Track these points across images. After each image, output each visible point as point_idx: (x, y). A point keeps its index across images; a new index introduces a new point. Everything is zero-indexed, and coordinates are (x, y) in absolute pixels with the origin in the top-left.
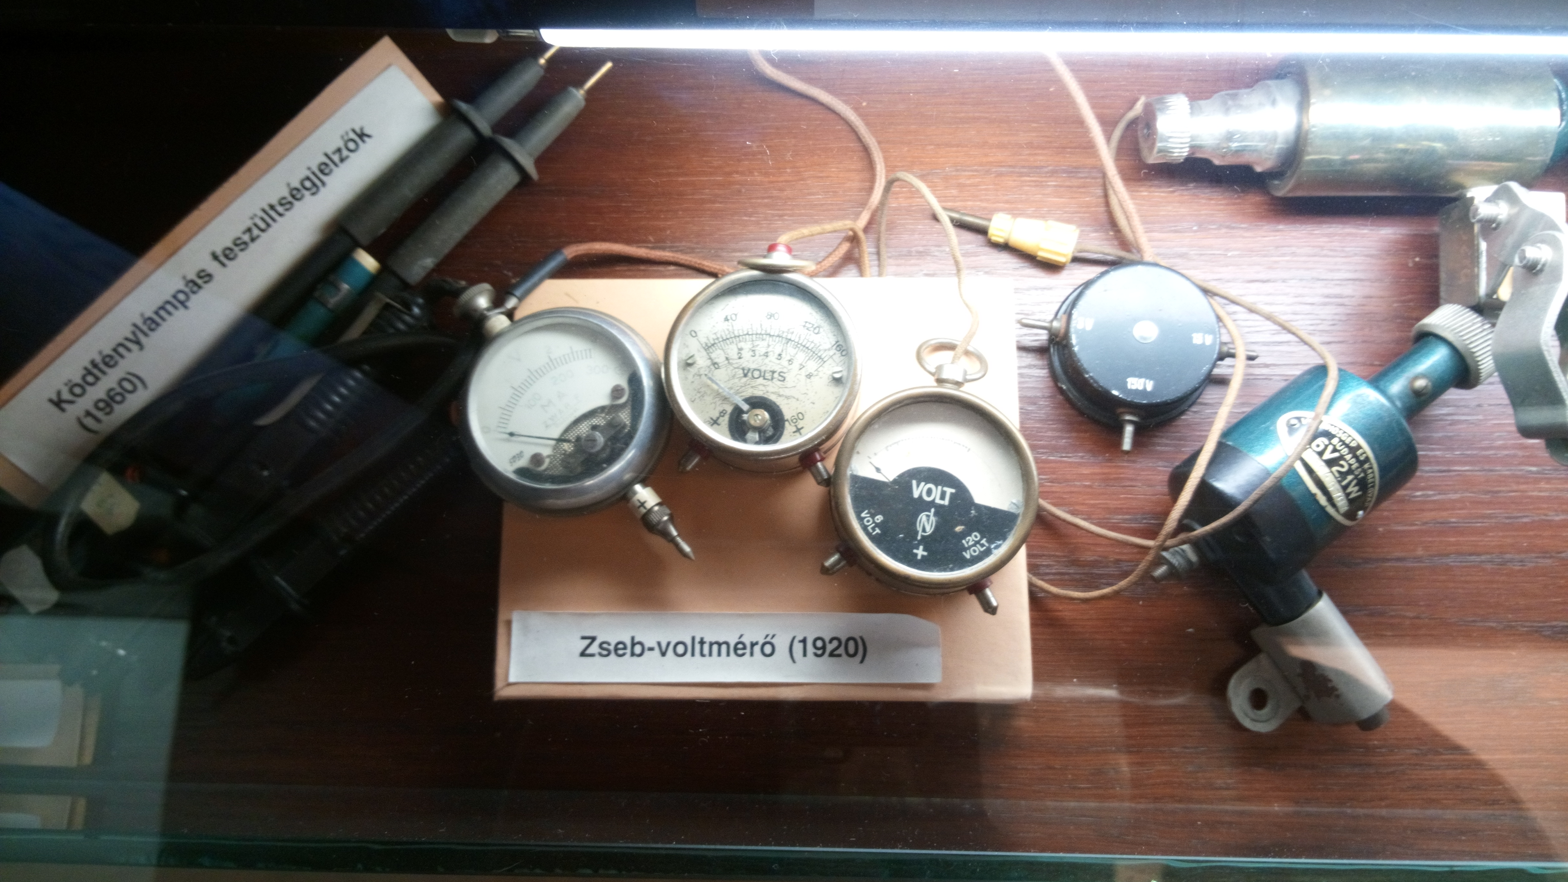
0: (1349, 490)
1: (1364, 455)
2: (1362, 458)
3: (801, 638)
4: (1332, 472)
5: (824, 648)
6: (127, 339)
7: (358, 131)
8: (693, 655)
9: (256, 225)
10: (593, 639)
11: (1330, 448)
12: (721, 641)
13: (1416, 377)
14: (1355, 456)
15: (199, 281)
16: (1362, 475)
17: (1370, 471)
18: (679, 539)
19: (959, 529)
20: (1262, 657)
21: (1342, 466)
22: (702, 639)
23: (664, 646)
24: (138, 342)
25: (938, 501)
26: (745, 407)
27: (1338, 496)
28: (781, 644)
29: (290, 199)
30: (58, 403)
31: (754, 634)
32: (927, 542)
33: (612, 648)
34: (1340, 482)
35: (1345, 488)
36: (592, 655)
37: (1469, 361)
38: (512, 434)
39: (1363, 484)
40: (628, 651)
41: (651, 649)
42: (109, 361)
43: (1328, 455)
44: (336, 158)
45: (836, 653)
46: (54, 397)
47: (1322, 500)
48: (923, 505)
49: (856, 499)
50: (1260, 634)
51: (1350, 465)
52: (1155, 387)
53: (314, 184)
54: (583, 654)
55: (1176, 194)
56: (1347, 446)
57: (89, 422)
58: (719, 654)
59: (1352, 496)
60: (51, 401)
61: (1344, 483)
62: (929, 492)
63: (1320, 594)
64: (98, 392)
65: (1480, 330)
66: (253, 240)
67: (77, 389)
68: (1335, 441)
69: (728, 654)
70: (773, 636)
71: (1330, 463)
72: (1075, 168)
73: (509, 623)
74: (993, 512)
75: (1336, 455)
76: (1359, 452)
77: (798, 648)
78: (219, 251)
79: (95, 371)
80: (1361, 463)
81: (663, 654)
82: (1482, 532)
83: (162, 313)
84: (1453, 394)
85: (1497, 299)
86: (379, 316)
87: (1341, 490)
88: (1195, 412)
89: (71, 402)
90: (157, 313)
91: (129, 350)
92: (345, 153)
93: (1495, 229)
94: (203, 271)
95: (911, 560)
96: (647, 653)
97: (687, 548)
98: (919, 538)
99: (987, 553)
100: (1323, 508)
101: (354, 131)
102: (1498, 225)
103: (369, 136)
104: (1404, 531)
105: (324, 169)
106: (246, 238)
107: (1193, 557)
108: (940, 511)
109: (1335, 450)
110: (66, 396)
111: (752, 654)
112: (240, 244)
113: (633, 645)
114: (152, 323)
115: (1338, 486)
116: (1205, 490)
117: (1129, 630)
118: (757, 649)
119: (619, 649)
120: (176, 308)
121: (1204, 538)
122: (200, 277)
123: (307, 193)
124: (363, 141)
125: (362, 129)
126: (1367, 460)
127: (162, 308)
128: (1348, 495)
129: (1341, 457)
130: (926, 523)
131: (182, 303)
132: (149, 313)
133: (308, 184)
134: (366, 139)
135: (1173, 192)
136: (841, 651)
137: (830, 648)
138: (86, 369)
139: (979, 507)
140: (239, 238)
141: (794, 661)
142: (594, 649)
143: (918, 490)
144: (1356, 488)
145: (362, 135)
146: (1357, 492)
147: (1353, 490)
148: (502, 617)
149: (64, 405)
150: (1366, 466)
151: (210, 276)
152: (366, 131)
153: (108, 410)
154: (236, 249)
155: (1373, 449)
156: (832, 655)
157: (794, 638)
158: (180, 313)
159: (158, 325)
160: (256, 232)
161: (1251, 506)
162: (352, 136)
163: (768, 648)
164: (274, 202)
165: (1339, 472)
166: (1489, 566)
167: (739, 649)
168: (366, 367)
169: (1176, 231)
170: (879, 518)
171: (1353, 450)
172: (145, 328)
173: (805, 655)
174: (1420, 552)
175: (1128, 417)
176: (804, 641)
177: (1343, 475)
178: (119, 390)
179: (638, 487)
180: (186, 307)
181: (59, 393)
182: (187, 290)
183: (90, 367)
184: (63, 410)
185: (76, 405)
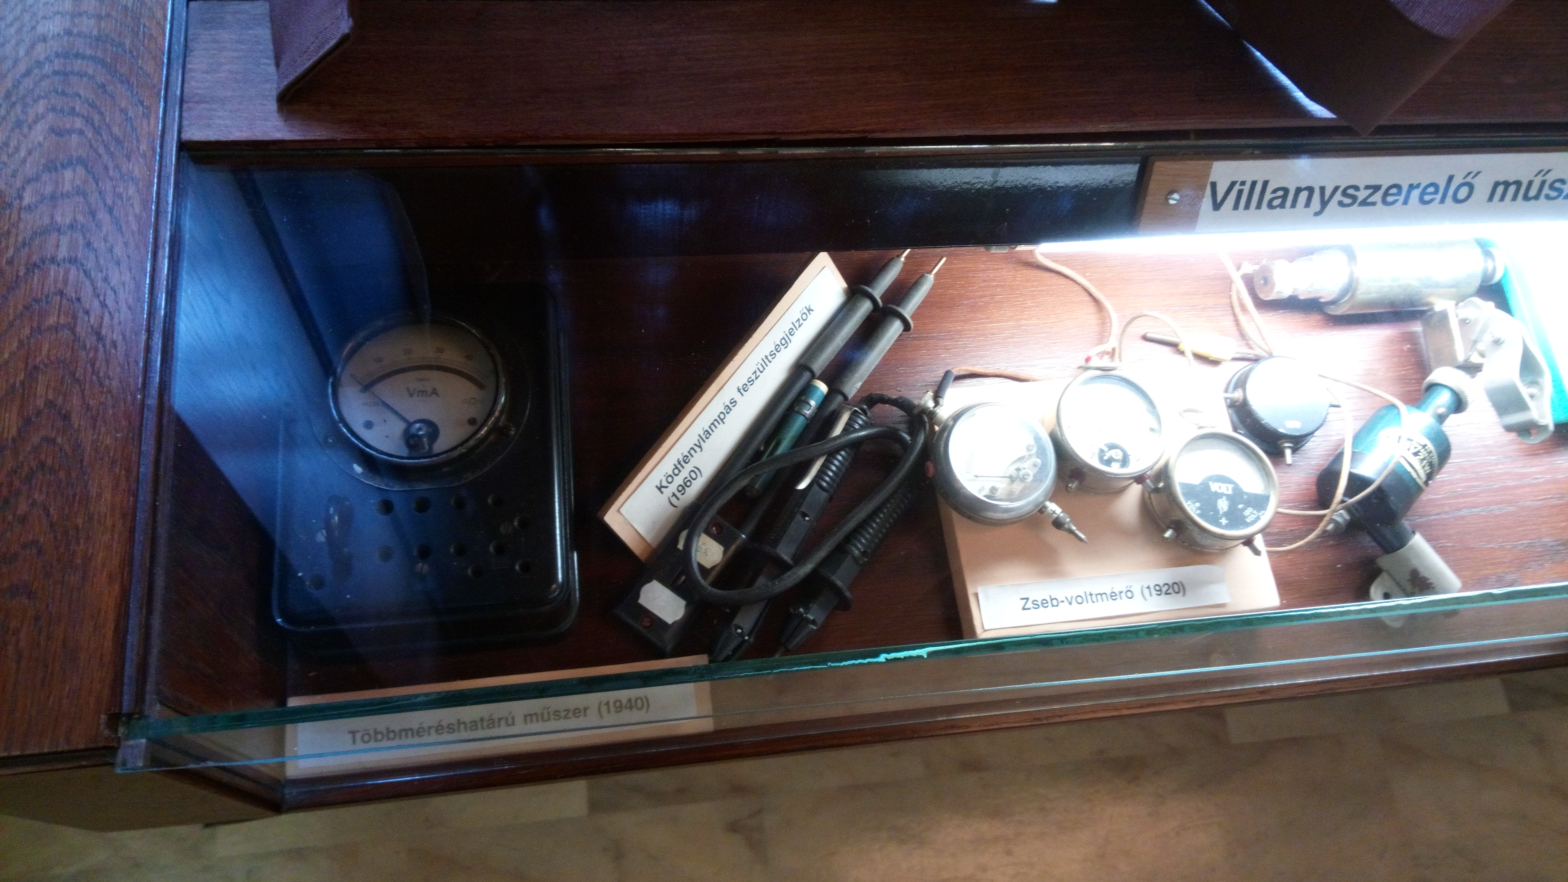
0: (1425, 469)
1: (1428, 448)
3: (1147, 586)
4: (1416, 459)
5: (1160, 590)
6: (695, 445)
7: (808, 308)
8: (1087, 602)
9: (758, 369)
10: (1027, 599)
11: (1413, 446)
12: (1101, 593)
14: (1425, 450)
15: (731, 406)
16: (1430, 459)
17: (1432, 456)
18: (1077, 532)
19: (1240, 506)
20: (1384, 575)
21: (1420, 456)
22: (1090, 592)
23: (1069, 599)
24: (700, 447)
25: (1226, 492)
26: (1106, 449)
27: (1420, 472)
28: (1136, 590)
29: (775, 351)
30: (660, 488)
31: (1119, 586)
32: (1226, 515)
33: (1039, 603)
34: (1420, 465)
35: (1423, 468)
36: (1029, 609)
37: (1461, 399)
38: (976, 476)
39: (1431, 464)
40: (1050, 604)
41: (1063, 602)
42: (686, 460)
43: (1412, 451)
44: (797, 325)
45: (1168, 592)
46: (659, 485)
48: (1219, 496)
49: (1184, 494)
50: (1384, 561)
51: (1424, 455)
52: (1301, 425)
53: (786, 342)
54: (1024, 609)
56: (1420, 445)
57: (674, 500)
58: (1102, 600)
59: (1427, 472)
60: (656, 487)
61: (1422, 465)
62: (1220, 488)
63: (1414, 533)
64: (679, 480)
66: (757, 378)
67: (670, 478)
68: (1414, 442)
69: (1107, 600)
70: (1131, 586)
71: (1414, 455)
73: (976, 595)
74: (1256, 496)
75: (1416, 450)
77: (1146, 591)
78: (741, 387)
79: (679, 466)
80: (1428, 453)
81: (1070, 603)
82: (1475, 495)
83: (713, 427)
85: (1471, 362)
86: (850, 419)
89: (666, 487)
90: (710, 427)
91: (696, 452)
92: (801, 321)
94: (732, 399)
95: (1219, 525)
96: (1061, 604)
97: (1083, 536)
98: (1221, 513)
99: (1258, 518)
101: (806, 308)
103: (812, 310)
105: (791, 332)
106: (753, 377)
107: (1347, 517)
108: (1229, 497)
109: (1415, 447)
110: (665, 484)
111: (1121, 598)
112: (751, 381)
113: (1052, 600)
114: (708, 433)
115: (1420, 467)
116: (1352, 476)
117: (1307, 569)
118: (1123, 595)
119: (1044, 603)
120: (719, 424)
121: (1353, 505)
122: (731, 403)
123: (783, 347)
124: (810, 314)
125: (809, 306)
126: (1430, 450)
127: (713, 424)
128: (1425, 471)
129: (1419, 451)
130: (1223, 505)
131: (722, 420)
132: (707, 427)
133: (783, 342)
134: (811, 312)
136: (1170, 591)
137: (1164, 589)
138: (675, 465)
139: (1247, 494)
140: (750, 378)
141: (1146, 600)
142: (1029, 605)
143: (1215, 487)
145: (809, 310)
146: (1429, 469)
147: (1427, 468)
148: (971, 591)
149: (663, 489)
150: (1430, 454)
151: (736, 402)
152: (811, 308)
153: (683, 492)
154: (749, 384)
155: (1431, 445)
156: (1166, 594)
157: (1142, 586)
158: (721, 427)
159: (710, 435)
160: (758, 373)
162: (805, 311)
163: (1129, 594)
164: (768, 354)
165: (1419, 459)
166: (1483, 513)
167: (1113, 596)
170: (1198, 505)
171: (1424, 446)
172: (704, 437)
173: (1151, 595)
174: (1447, 509)
175: (1287, 445)
176: (1148, 587)
177: (1422, 461)
178: (689, 478)
179: (1048, 503)
180: (724, 423)
181: (661, 482)
182: (725, 412)
183: (676, 463)
184: (662, 493)
185: (668, 488)
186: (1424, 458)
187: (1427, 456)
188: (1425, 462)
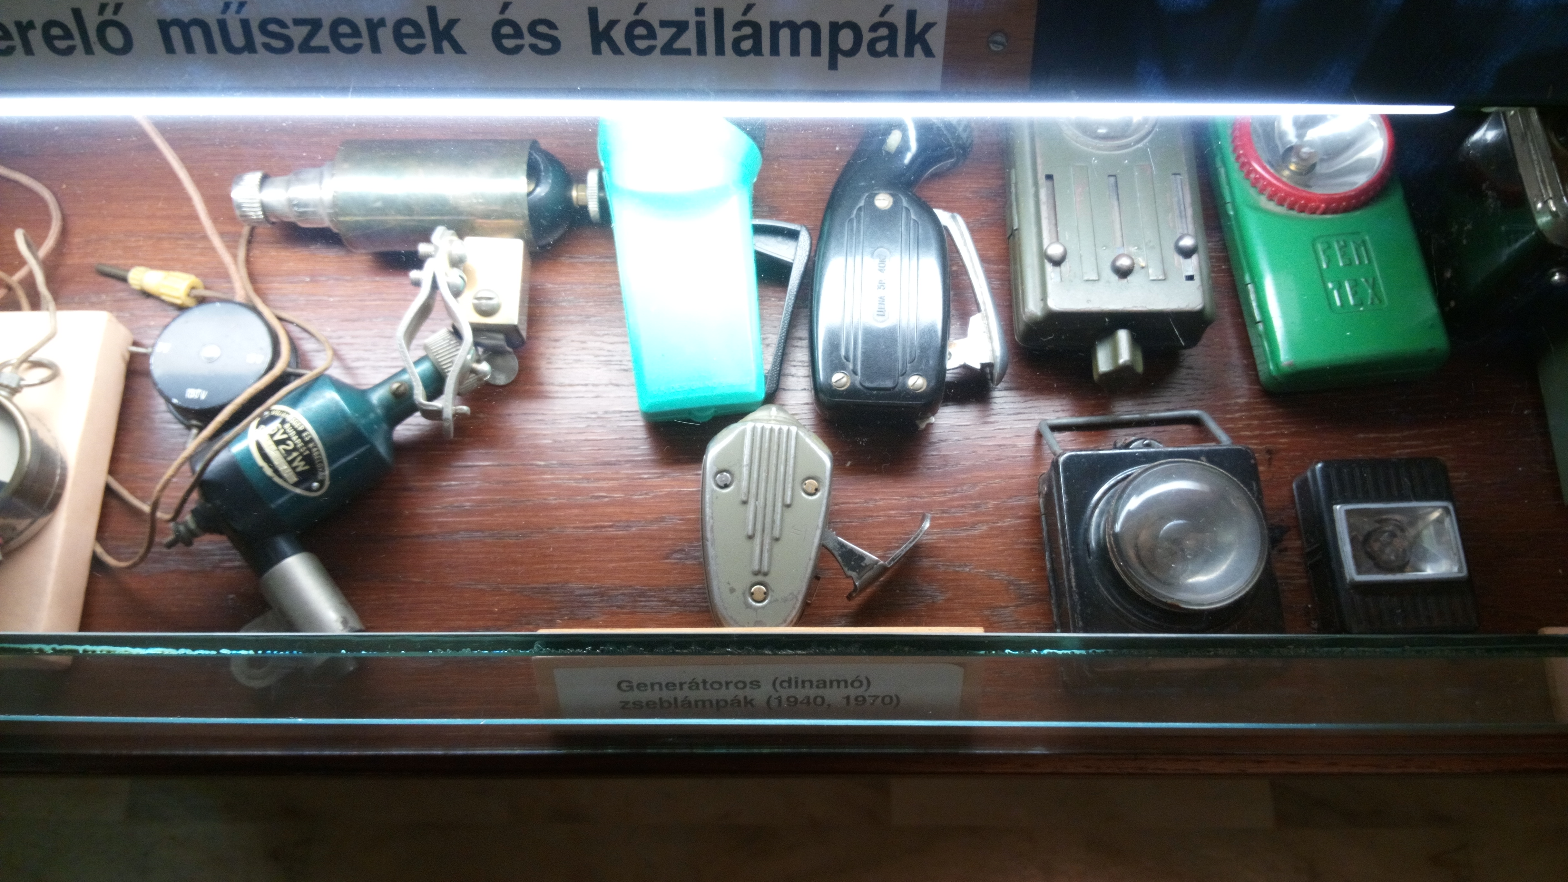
0: (295, 464)
1: (309, 437)
2: (307, 439)
4: (278, 450)
11: (282, 431)
13: (395, 383)
14: (301, 437)
16: (307, 452)
17: (315, 450)
21: (288, 445)
27: (283, 467)
34: (285, 458)
35: (290, 463)
43: (278, 437)
47: (269, 472)
51: (295, 445)
52: (208, 396)
56: (295, 429)
59: (299, 469)
61: (290, 458)
68: (287, 426)
71: (278, 443)
75: (285, 436)
76: (304, 435)
80: (306, 443)
87: (287, 464)
100: (269, 479)
109: (285, 433)
115: (283, 461)
126: (311, 440)
128: (294, 469)
129: (289, 439)
144: (303, 463)
146: (304, 466)
150: (311, 445)
155: (318, 433)
165: (285, 450)
171: (299, 433)
177: (289, 452)
186: (295, 449)
187: (304, 448)
188: (295, 454)
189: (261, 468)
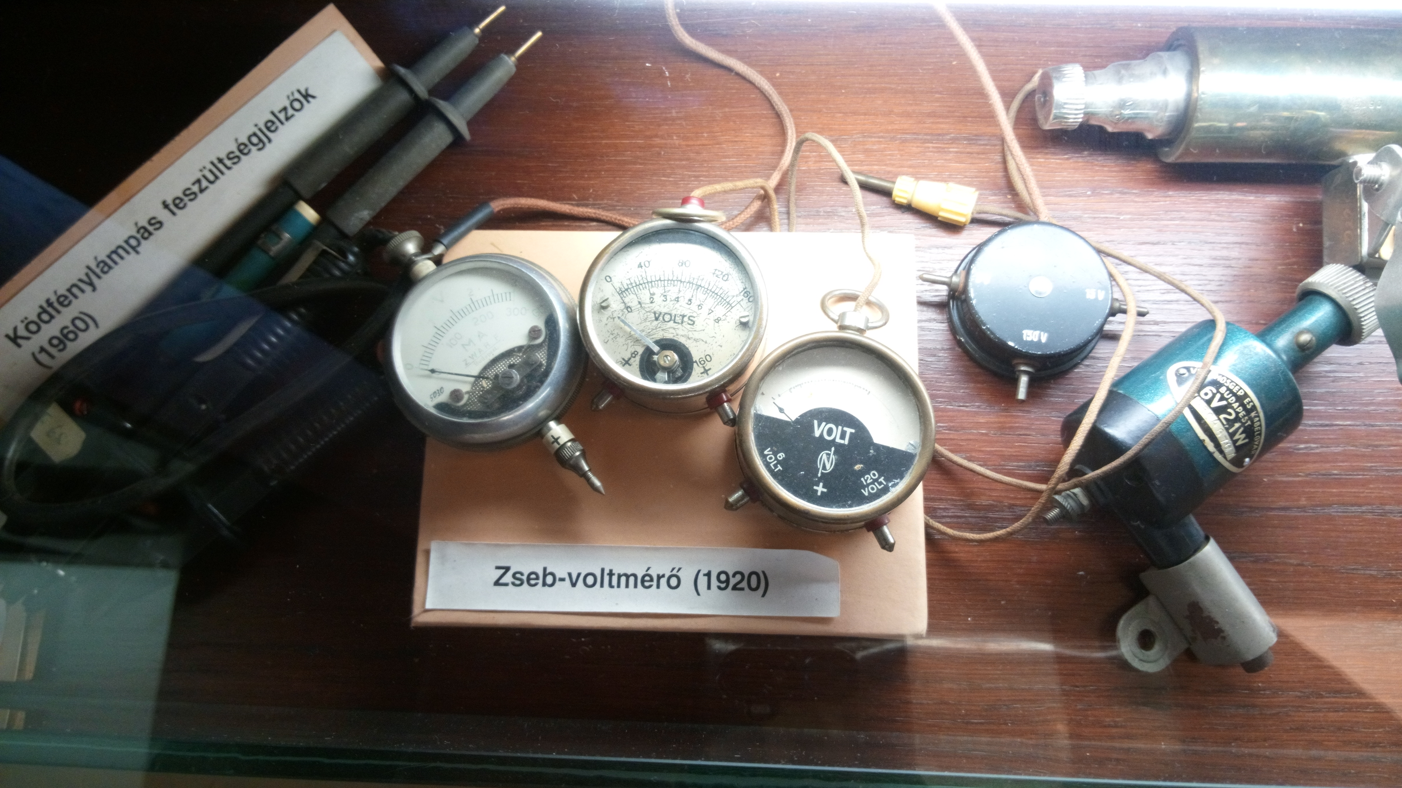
0: (1236, 437)
1: (1251, 404)
2: (1249, 407)
3: (706, 572)
4: (1219, 419)
5: (727, 581)
6: (81, 280)
7: (303, 92)
8: (602, 586)
9: (204, 177)
10: (507, 569)
11: (1218, 396)
12: (629, 573)
13: (1301, 332)
14: (1242, 405)
15: (151, 228)
16: (1249, 423)
17: (1257, 419)
18: (590, 474)
19: (858, 467)
20: (1151, 600)
21: (1230, 414)
22: (611, 571)
23: (574, 577)
24: (91, 284)
25: (838, 440)
26: (656, 349)
27: (1226, 442)
28: (687, 576)
29: (238, 153)
30: (14, 339)
31: (660, 567)
32: (826, 479)
33: (525, 578)
34: (1227, 429)
35: (1232, 435)
36: (506, 585)
37: (1351, 317)
38: (433, 371)
39: (1249, 432)
40: (540, 581)
41: (562, 580)
42: (63, 301)
43: (1215, 404)
44: (282, 116)
45: (739, 586)
46: (11, 334)
47: (1210, 446)
48: (823, 444)
49: (759, 437)
50: (1150, 577)
51: (1237, 413)
52: (1049, 339)
53: (260, 140)
54: (497, 583)
55: (1071, 161)
56: (1234, 395)
57: (43, 358)
58: (627, 586)
59: (1239, 443)
60: (7, 336)
61: (1231, 431)
62: (830, 432)
63: (1207, 539)
64: (51, 330)
65: (1363, 287)
66: (202, 191)
67: (33, 326)
68: (1223, 390)
69: (636, 586)
70: (679, 569)
71: (1218, 411)
72: (976, 135)
73: (427, 553)
74: (891, 452)
75: (1224, 403)
76: (1246, 401)
77: (703, 581)
78: (169, 201)
79: (50, 310)
80: (1248, 412)
81: (574, 585)
82: (1365, 483)
83: (115, 257)
84: (1335, 351)
85: (1380, 258)
86: (315, 262)
87: (1228, 437)
88: (1087, 366)
89: (28, 338)
90: (109, 257)
91: (83, 291)
92: (290, 112)
93: (1377, 190)
94: (154, 218)
95: (811, 496)
96: (558, 583)
97: (597, 483)
98: (819, 475)
99: (885, 490)
100: (1210, 454)
101: (299, 91)
102: (1381, 185)
103: (313, 97)
104: (1288, 482)
105: (270, 126)
106: (195, 188)
107: (1085, 501)
108: (840, 449)
109: (1222, 398)
110: (22, 332)
111: (658, 587)
112: (190, 195)
113: (545, 576)
114: (105, 266)
115: (1225, 433)
116: (1096, 434)
117: (1022, 571)
118: (663, 581)
119: (531, 579)
120: (128, 253)
121: (1094, 481)
122: (151, 224)
123: (254, 149)
124: (308, 102)
125: (307, 90)
126: (1254, 407)
127: (115, 252)
128: (1235, 442)
129: (1229, 405)
130: (827, 461)
131: (134, 248)
132: (102, 257)
133: (255, 140)
134: (310, 99)
135: (1068, 159)
136: (744, 584)
137: (733, 581)
138: (41, 307)
139: (878, 447)
140: (189, 189)
141: (698, 594)
142: (508, 578)
143: (819, 430)
144: (1243, 436)
145: (307, 96)
146: (1244, 439)
147: (1240, 437)
148: (421, 547)
149: (20, 341)
150: (1253, 414)
151: (160, 223)
152: (310, 92)
153: (61, 347)
154: (186, 199)
155: (1259, 398)
156: (735, 588)
157: (699, 571)
158: (132, 258)
159: (110, 268)
160: (204, 183)
161: (1141, 450)
162: (297, 96)
163: (674, 581)
164: (223, 155)
165: (1225, 419)
166: (1370, 516)
167: (646, 581)
168: (303, 310)
169: (1070, 196)
170: (781, 456)
171: (1240, 399)
172: (98, 271)
173: (709, 588)
174: (1303, 502)
175: (1023, 368)
176: (708, 575)
177: (1230, 423)
178: (72, 328)
179: (552, 424)
180: (137, 252)
181: (15, 329)
182: (139, 236)
183: (45, 305)
184: (19, 346)
185: (31, 341)
186: (1237, 419)
187: (1246, 418)
188: (1237, 425)
189: (1202, 442)
